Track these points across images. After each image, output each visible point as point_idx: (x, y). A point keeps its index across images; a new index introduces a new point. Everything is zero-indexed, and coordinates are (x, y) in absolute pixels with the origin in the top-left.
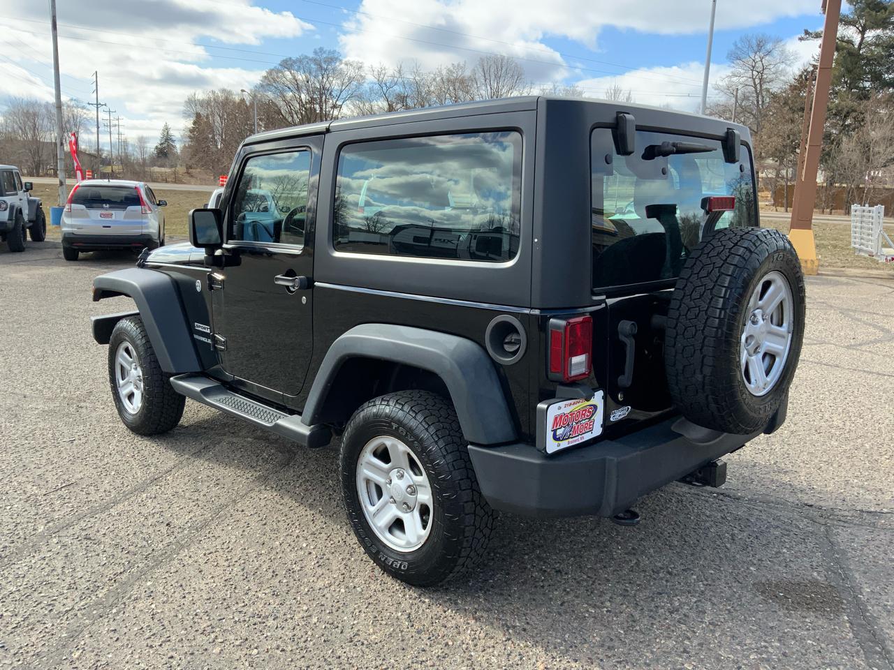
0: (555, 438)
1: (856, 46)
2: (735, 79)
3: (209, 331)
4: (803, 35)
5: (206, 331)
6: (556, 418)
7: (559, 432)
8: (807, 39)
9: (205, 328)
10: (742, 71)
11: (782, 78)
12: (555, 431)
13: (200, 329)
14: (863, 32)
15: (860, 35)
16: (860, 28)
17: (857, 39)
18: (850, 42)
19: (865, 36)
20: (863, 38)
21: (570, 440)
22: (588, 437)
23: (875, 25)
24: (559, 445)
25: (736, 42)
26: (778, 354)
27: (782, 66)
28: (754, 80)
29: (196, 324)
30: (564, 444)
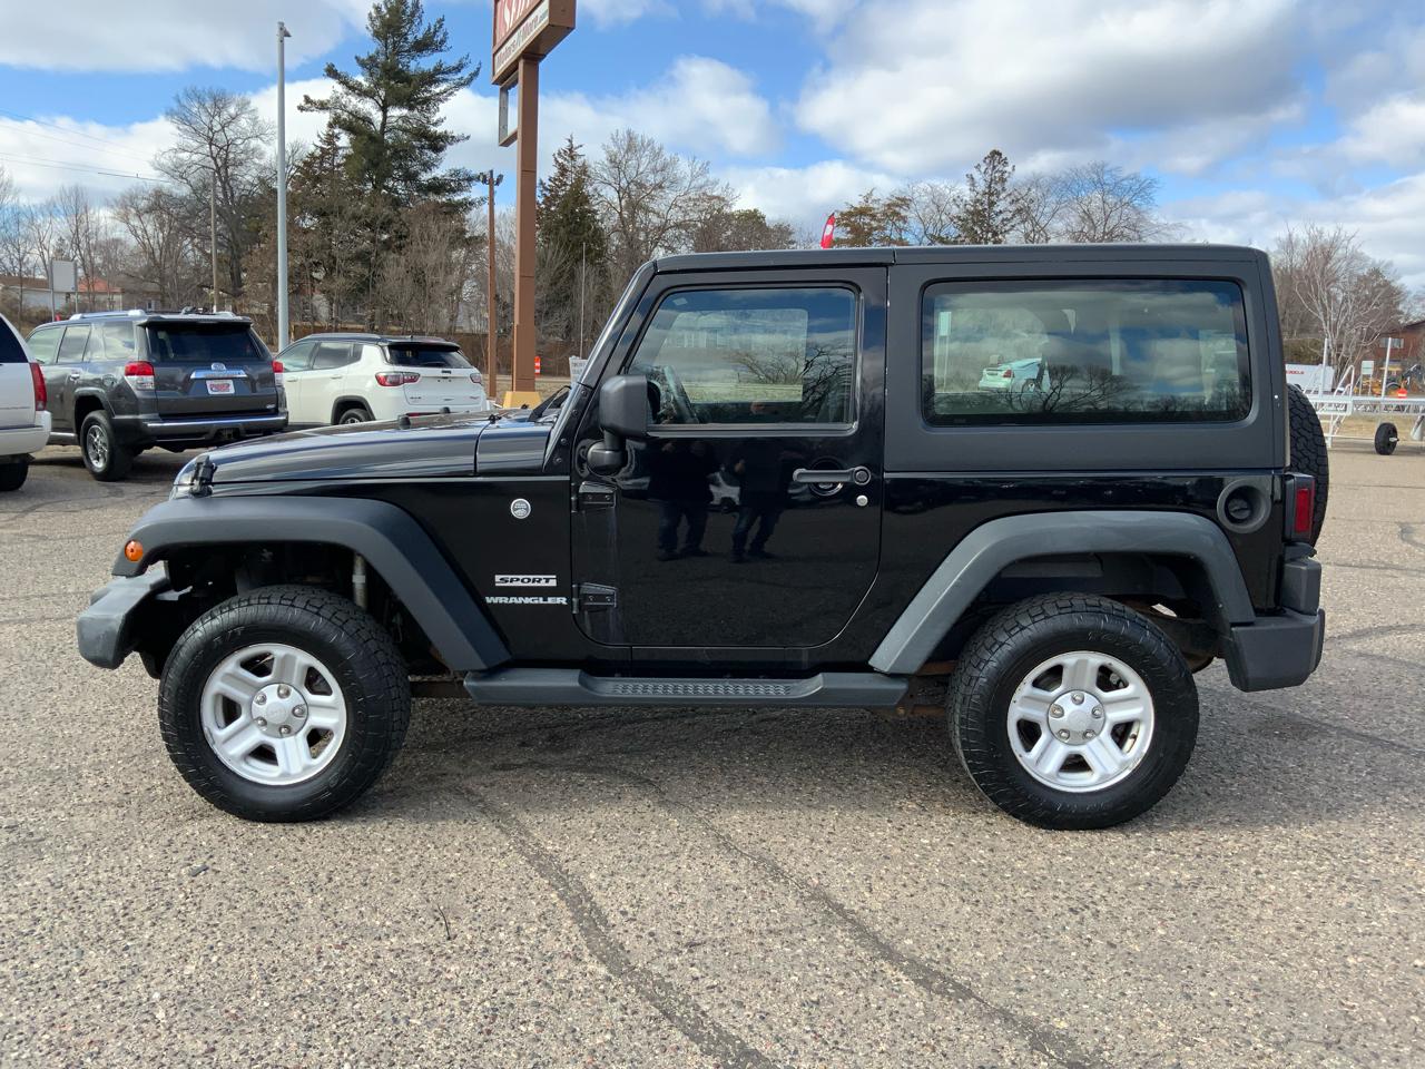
1: (378, 128)
2: (185, 156)
4: (303, 104)
8: (307, 110)
10: (196, 144)
11: (257, 161)
14: (384, 109)
15: (380, 113)
16: (380, 102)
17: (377, 117)
18: (367, 120)
19: (388, 114)
20: (385, 117)
23: (399, 103)
25: (178, 96)
27: (254, 143)
28: (215, 159)
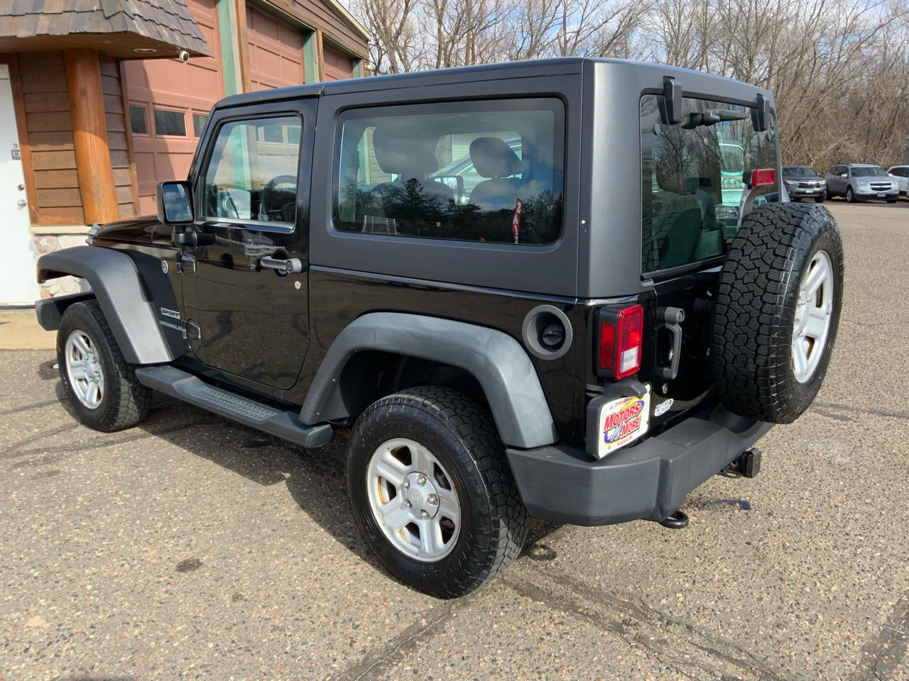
0: (607, 441)
3: (179, 317)
5: (175, 317)
6: (608, 419)
7: (610, 434)
9: (172, 314)
12: (606, 433)
13: (168, 314)
21: (620, 441)
22: (636, 435)
24: (610, 448)
26: (817, 337)
29: (162, 309)
30: (615, 446)
